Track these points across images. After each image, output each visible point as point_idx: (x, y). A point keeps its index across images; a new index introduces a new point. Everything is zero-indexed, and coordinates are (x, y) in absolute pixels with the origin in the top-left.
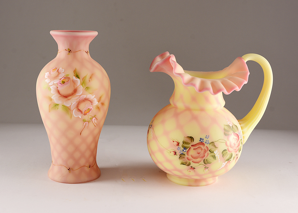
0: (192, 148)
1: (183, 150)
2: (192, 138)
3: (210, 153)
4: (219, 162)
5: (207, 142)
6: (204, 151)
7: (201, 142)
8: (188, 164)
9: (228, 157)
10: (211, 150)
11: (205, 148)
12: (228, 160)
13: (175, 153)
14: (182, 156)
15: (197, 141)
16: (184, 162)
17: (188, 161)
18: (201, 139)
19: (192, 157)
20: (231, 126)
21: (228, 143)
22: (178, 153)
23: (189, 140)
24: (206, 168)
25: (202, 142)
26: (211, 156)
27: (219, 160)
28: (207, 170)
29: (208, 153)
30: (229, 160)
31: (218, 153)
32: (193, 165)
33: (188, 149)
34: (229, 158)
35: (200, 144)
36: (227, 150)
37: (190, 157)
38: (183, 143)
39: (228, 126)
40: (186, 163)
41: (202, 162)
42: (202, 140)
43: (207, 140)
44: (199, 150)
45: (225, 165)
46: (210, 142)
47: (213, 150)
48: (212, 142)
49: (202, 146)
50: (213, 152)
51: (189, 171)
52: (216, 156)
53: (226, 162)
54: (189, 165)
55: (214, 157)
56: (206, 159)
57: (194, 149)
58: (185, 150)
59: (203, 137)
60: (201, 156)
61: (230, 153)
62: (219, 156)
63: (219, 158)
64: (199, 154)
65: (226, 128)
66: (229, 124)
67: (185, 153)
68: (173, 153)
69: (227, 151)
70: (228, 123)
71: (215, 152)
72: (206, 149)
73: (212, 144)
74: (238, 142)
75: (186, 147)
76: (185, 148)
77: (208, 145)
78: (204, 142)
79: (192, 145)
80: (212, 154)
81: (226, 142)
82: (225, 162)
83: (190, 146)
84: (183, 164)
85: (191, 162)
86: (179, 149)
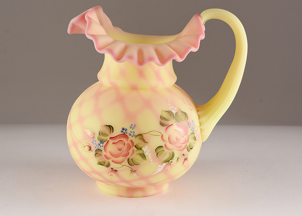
0: (111, 142)
1: (100, 145)
2: (111, 128)
3: (136, 150)
4: (152, 163)
5: (132, 134)
6: (128, 147)
7: (123, 133)
8: (106, 164)
9: (166, 157)
10: (138, 146)
11: (129, 142)
12: (167, 161)
13: (90, 149)
14: (98, 152)
15: (117, 132)
16: (101, 161)
17: (107, 160)
18: (123, 129)
19: (112, 155)
20: (174, 112)
21: (166, 137)
22: (94, 149)
23: (107, 131)
24: (133, 171)
25: (125, 133)
26: (137, 154)
27: (151, 160)
28: (135, 174)
29: (134, 151)
30: (169, 161)
31: (149, 150)
32: (113, 165)
33: (105, 143)
34: (168, 159)
35: (122, 137)
36: (164, 146)
37: (108, 155)
38: (99, 134)
39: (170, 112)
40: (104, 163)
41: (126, 163)
42: (124, 131)
43: (132, 131)
44: (121, 146)
45: (162, 168)
46: (136, 134)
47: (140, 146)
48: (140, 135)
49: (124, 139)
50: (141, 149)
51: (109, 174)
52: (146, 154)
53: (164, 164)
54: (108, 166)
55: (143, 156)
56: (131, 158)
57: (113, 143)
58: (101, 145)
59: (127, 126)
60: (123, 153)
61: (171, 152)
62: (150, 154)
63: (150, 158)
64: (120, 150)
65: (165, 115)
66: (172, 109)
67: (102, 148)
68: (87, 148)
69: (164, 149)
70: (170, 109)
71: (143, 149)
72: (131, 144)
73: (140, 137)
74: (186, 137)
75: (102, 140)
76: (102, 142)
77: (133, 139)
78: (128, 134)
79: (110, 138)
80: (140, 152)
81: (162, 135)
82: (162, 164)
83: (108, 138)
84: (100, 164)
85: (110, 161)
86: (94, 142)
